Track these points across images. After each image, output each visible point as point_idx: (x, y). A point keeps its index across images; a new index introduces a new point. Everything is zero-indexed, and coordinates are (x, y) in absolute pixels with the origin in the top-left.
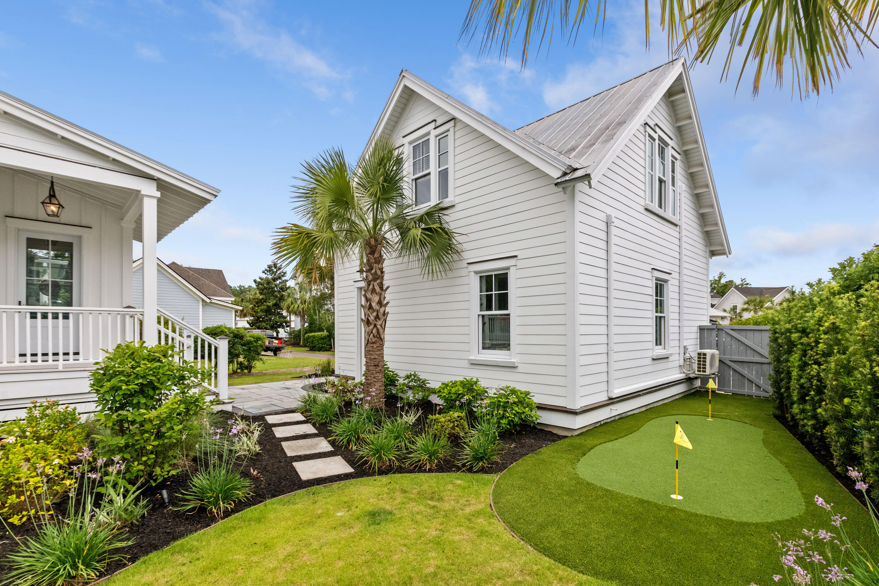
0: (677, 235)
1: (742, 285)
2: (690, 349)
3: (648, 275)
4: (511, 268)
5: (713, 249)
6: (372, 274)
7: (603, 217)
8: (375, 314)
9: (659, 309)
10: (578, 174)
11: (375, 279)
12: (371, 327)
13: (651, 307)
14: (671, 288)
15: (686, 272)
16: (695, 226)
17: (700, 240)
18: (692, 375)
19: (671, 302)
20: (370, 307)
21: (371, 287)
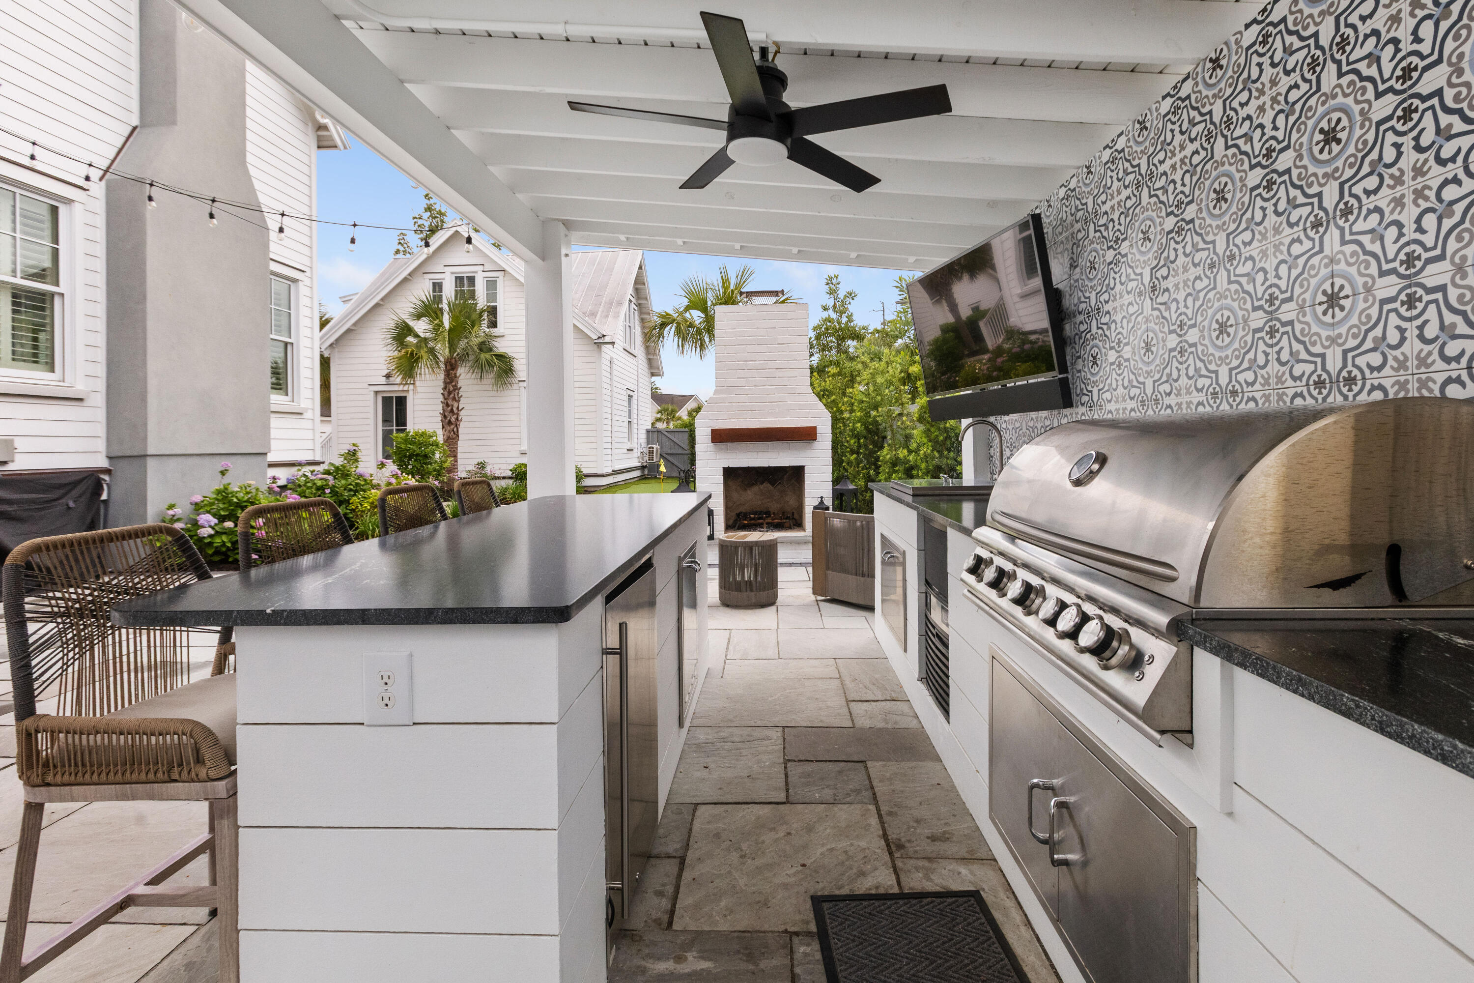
0: (636, 364)
2: (643, 444)
5: (653, 371)
6: (452, 386)
7: (608, 357)
8: (455, 416)
9: (629, 417)
10: (607, 339)
11: (455, 390)
12: (452, 427)
13: (626, 414)
14: (634, 401)
15: (641, 390)
16: (644, 355)
17: (646, 365)
18: (645, 464)
19: (634, 411)
20: (452, 411)
21: (452, 396)
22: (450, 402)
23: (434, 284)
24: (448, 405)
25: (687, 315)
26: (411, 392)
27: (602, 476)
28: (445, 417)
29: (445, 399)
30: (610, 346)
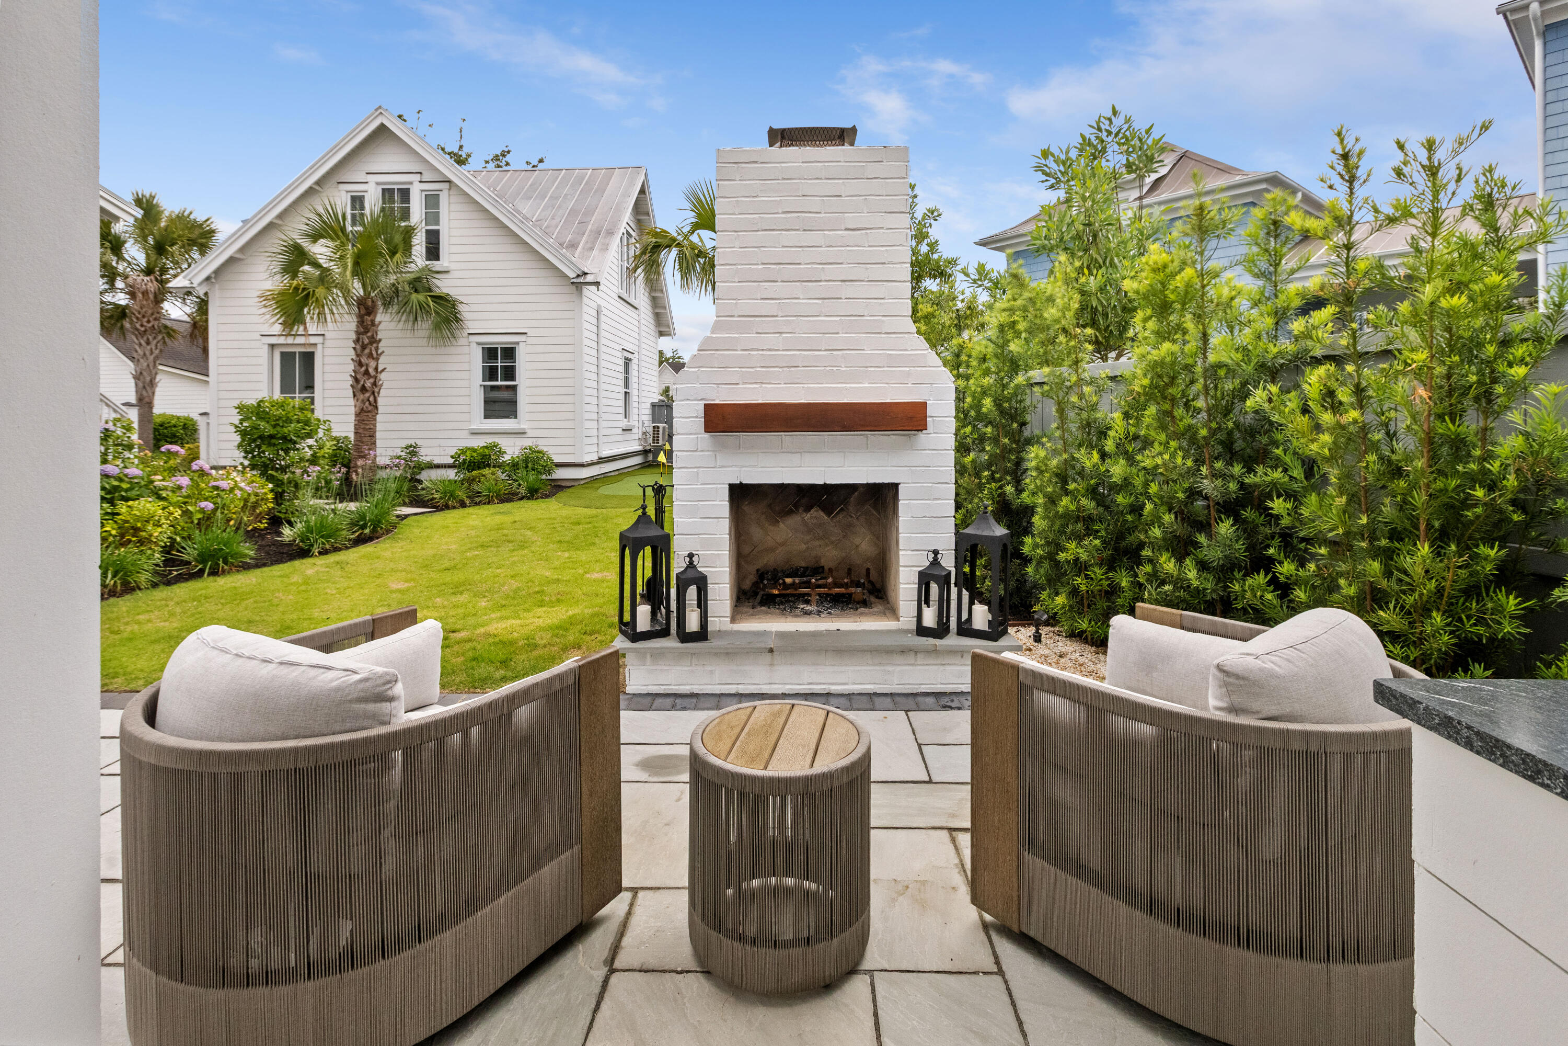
0: (637, 318)
1: (674, 358)
2: (646, 424)
3: (619, 354)
4: (521, 344)
5: (661, 329)
6: (368, 338)
7: (594, 305)
8: (372, 380)
9: (626, 385)
10: (589, 278)
11: (371, 343)
12: (367, 395)
13: (622, 383)
14: (634, 367)
15: (644, 352)
16: (649, 308)
17: (652, 321)
18: (648, 448)
19: (634, 380)
20: (367, 373)
21: (367, 351)
22: (364, 360)
23: (354, 199)
24: (360, 364)
25: (694, 238)
26: (320, 347)
27: (582, 465)
28: (356, 380)
29: (358, 355)
30: (594, 288)
